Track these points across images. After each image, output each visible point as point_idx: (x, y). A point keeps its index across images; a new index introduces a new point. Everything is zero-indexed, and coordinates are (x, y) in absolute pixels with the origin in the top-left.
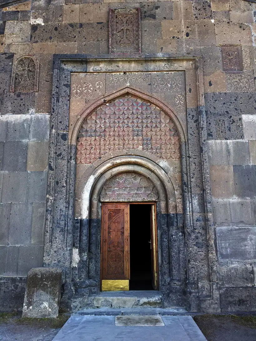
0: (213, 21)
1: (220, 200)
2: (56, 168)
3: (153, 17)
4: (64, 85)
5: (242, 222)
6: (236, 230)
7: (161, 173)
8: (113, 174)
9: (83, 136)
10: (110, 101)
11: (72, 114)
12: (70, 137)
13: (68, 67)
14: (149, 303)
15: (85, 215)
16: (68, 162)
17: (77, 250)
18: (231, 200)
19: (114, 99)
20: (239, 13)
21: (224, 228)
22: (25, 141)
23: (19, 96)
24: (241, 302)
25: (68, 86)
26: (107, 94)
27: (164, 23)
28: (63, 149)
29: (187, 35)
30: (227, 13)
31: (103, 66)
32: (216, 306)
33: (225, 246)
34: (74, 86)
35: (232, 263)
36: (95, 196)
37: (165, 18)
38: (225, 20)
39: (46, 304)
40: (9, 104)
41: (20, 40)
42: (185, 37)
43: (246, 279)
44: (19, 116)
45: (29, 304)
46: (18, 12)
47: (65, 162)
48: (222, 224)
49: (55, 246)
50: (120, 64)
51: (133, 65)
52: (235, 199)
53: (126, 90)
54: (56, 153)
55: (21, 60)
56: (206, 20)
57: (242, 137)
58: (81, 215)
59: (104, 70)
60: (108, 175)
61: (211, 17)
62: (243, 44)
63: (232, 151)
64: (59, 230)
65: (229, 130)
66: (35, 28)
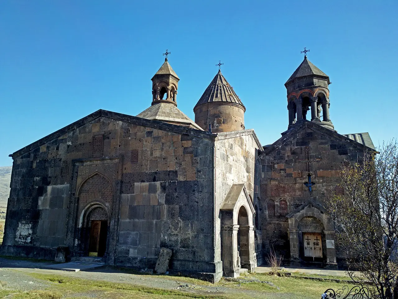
0: (130, 138)
1: (123, 220)
2: (70, 207)
3: (108, 138)
4: (75, 172)
5: (128, 230)
6: (126, 233)
7: (106, 208)
8: (93, 208)
9: (81, 193)
10: (91, 177)
11: (77, 184)
12: (76, 194)
13: (77, 164)
14: (97, 261)
15: (80, 226)
16: (74, 204)
17: (77, 240)
18: (126, 221)
19: (93, 176)
20: (140, 133)
21: (122, 232)
22: (63, 196)
23: (62, 177)
24: (122, 262)
25: (77, 172)
26: (89, 175)
27: (112, 141)
28: (73, 199)
29: (120, 146)
30: (136, 134)
31: (88, 163)
32: (112, 262)
33: (121, 240)
34: (79, 172)
35: (123, 247)
36: (86, 218)
37: (113, 138)
38: (134, 137)
39: (61, 257)
40: (59, 181)
41: (63, 152)
42: (119, 147)
43: (126, 253)
44: (61, 185)
45: (57, 257)
46: (63, 139)
47: (73, 205)
48: (122, 231)
49: (68, 237)
50: (94, 162)
51: (99, 162)
52: (128, 220)
53: (96, 173)
54: (70, 201)
55: (64, 161)
56: (127, 138)
57: (133, 193)
58: (79, 226)
59: (89, 164)
60: (90, 209)
61: (129, 136)
62: (139, 149)
63: (129, 199)
64: (70, 231)
65: (129, 190)
66: (68, 146)
